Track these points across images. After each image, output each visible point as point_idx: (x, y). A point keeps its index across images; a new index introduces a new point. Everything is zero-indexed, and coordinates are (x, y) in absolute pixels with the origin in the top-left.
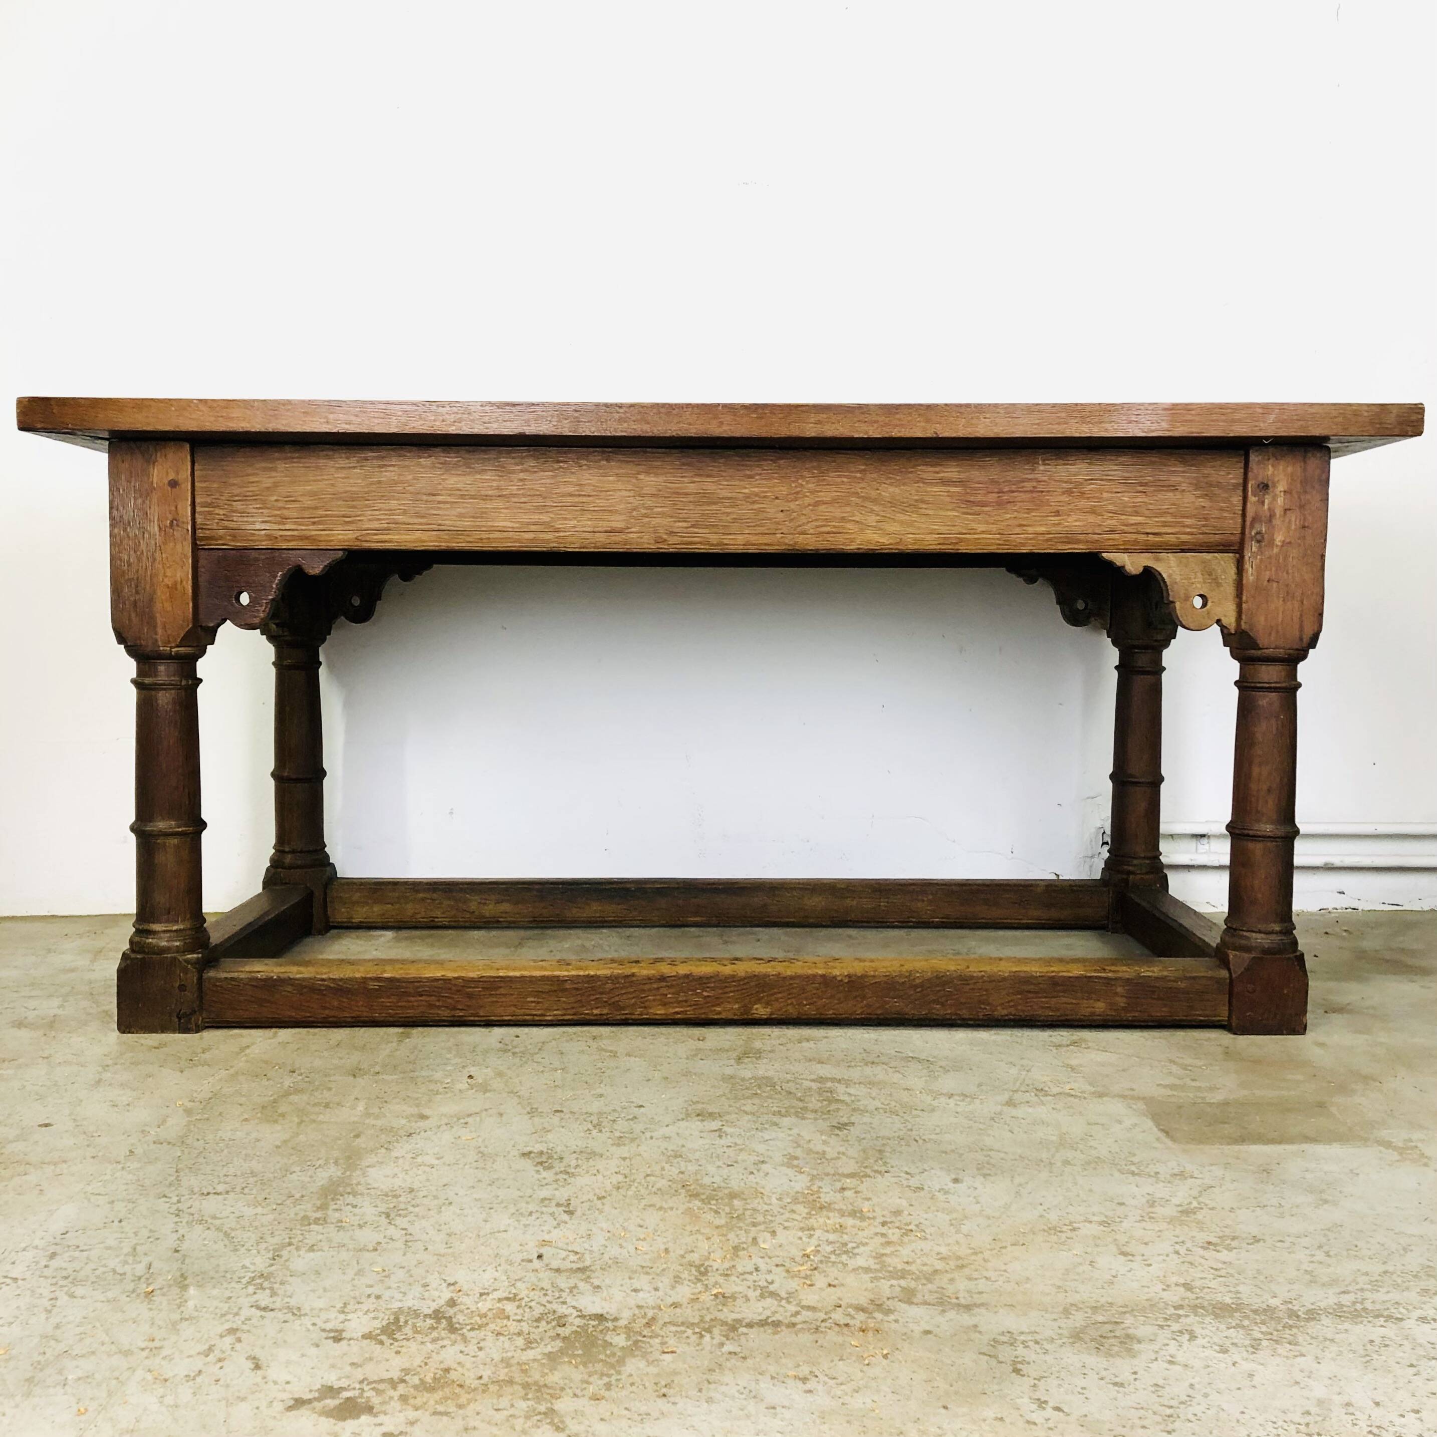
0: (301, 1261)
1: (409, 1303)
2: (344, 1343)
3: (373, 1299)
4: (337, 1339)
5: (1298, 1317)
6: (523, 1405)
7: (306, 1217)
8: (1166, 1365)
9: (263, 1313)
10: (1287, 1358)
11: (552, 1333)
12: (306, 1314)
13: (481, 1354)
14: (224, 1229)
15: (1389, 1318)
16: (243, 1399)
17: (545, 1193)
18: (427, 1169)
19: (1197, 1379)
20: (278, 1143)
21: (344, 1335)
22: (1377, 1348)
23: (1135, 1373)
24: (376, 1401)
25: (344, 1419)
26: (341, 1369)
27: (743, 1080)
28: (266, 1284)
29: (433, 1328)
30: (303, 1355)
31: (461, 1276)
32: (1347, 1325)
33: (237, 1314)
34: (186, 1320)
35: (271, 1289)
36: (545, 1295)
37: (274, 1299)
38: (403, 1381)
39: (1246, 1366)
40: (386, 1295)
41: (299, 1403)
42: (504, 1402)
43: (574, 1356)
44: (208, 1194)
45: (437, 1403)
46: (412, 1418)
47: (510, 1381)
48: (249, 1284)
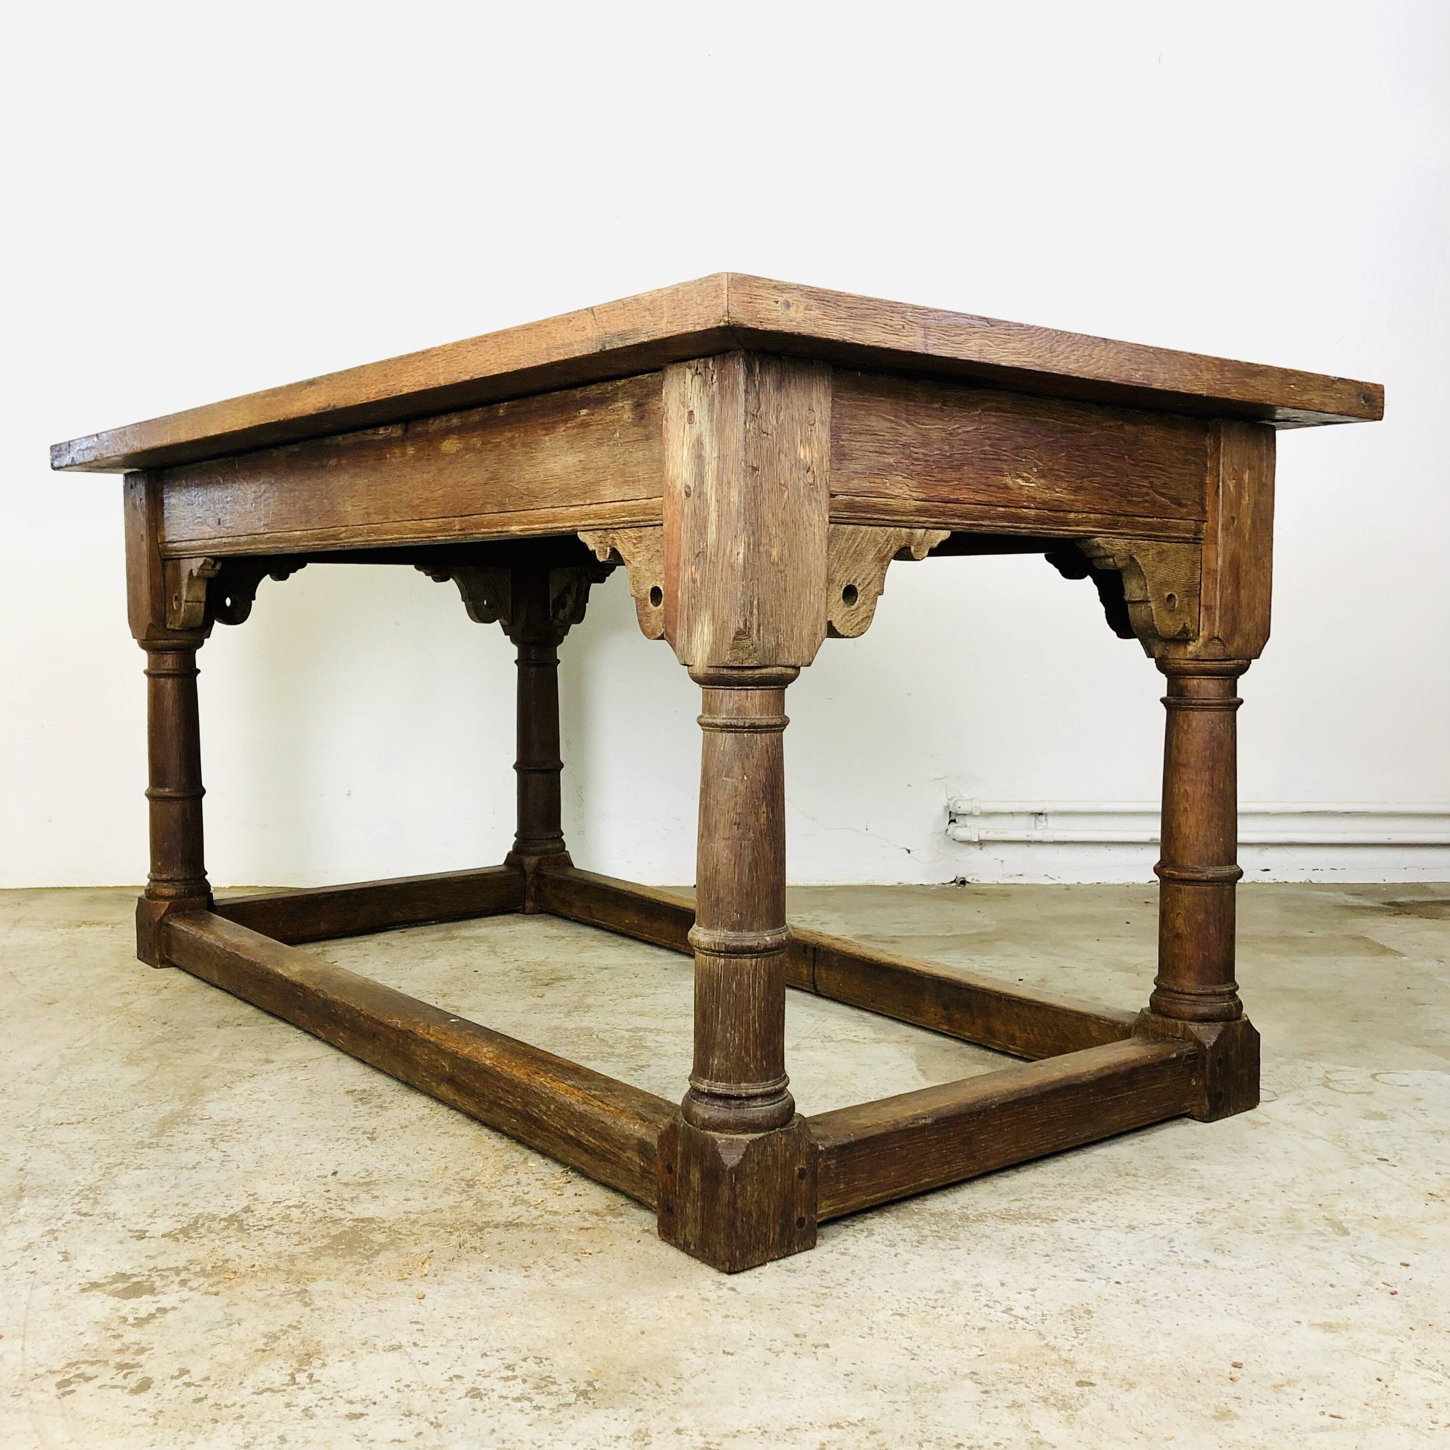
0: (125, 1178)
1: (211, 1209)
2: (145, 1240)
3: (180, 1207)
4: (141, 1238)
5: (968, 1219)
6: (282, 1287)
7: (141, 1142)
9: (82, 1218)
10: (944, 1250)
11: (324, 1233)
12: (120, 1219)
13: (259, 1248)
14: (68, 1152)
15: (1043, 1220)
16: (47, 1284)
17: (356, 1123)
18: (260, 1104)
20: (134, 1083)
21: (147, 1234)
22: (1023, 1243)
24: (158, 1283)
25: (128, 1298)
26: (137, 1260)
27: (566, 1030)
28: (91, 1196)
29: (226, 1228)
30: (108, 1250)
31: (262, 1187)
32: (1007, 1226)
33: (60, 1219)
34: (15, 1223)
35: (95, 1199)
36: (329, 1203)
37: (96, 1206)
38: (186, 1269)
39: (906, 1257)
40: (193, 1203)
41: (94, 1285)
42: (267, 1285)
43: (337, 1250)
44: (62, 1124)
45: (210, 1285)
46: (185, 1297)
47: (277, 1269)
48: (77, 1195)
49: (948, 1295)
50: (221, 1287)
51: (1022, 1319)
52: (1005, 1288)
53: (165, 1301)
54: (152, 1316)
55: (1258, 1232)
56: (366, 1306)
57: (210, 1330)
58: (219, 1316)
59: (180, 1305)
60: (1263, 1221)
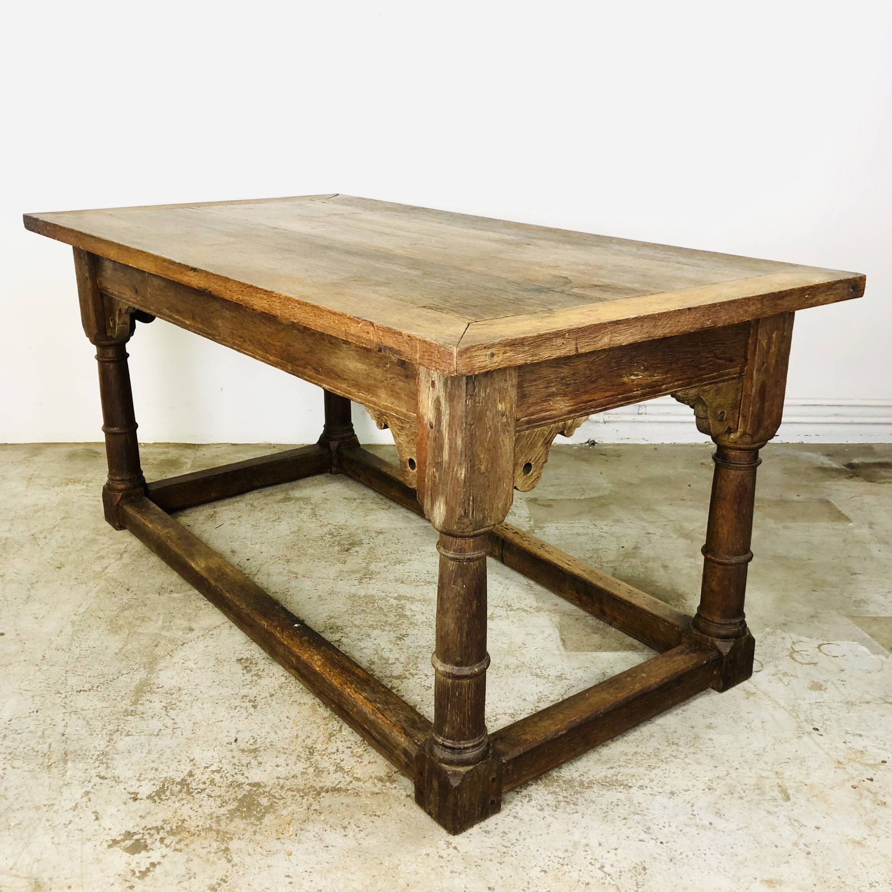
0: (123, 743)
1: (171, 774)
2: (138, 801)
3: (154, 771)
4: (135, 799)
6: (215, 845)
7: (126, 710)
8: (512, 819)
9: (102, 781)
10: (569, 814)
11: (234, 796)
12: (121, 782)
13: (200, 810)
14: (87, 719)
15: (626, 786)
16: (89, 840)
17: (244, 692)
18: (189, 672)
19: (524, 828)
20: (117, 651)
21: (139, 796)
23: (497, 824)
24: (149, 840)
25: (133, 854)
26: (135, 820)
27: (359, 597)
28: (104, 761)
29: (180, 791)
30: (119, 810)
31: (196, 753)
32: (605, 792)
33: (89, 781)
34: (66, 785)
35: (107, 763)
36: (235, 768)
37: (109, 770)
38: (163, 828)
39: (549, 819)
40: (161, 767)
41: (115, 842)
42: (206, 844)
43: (242, 812)
44: (80, 691)
45: (177, 843)
46: (164, 854)
47: (210, 829)
48: (97, 759)
49: (571, 854)
50: (181, 846)
51: (609, 875)
52: (601, 847)
53: (155, 856)
54: (148, 870)
55: (741, 798)
56: (261, 862)
57: (180, 882)
58: (183, 871)
59: (162, 861)
60: (745, 787)
